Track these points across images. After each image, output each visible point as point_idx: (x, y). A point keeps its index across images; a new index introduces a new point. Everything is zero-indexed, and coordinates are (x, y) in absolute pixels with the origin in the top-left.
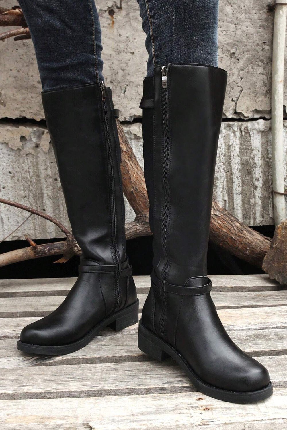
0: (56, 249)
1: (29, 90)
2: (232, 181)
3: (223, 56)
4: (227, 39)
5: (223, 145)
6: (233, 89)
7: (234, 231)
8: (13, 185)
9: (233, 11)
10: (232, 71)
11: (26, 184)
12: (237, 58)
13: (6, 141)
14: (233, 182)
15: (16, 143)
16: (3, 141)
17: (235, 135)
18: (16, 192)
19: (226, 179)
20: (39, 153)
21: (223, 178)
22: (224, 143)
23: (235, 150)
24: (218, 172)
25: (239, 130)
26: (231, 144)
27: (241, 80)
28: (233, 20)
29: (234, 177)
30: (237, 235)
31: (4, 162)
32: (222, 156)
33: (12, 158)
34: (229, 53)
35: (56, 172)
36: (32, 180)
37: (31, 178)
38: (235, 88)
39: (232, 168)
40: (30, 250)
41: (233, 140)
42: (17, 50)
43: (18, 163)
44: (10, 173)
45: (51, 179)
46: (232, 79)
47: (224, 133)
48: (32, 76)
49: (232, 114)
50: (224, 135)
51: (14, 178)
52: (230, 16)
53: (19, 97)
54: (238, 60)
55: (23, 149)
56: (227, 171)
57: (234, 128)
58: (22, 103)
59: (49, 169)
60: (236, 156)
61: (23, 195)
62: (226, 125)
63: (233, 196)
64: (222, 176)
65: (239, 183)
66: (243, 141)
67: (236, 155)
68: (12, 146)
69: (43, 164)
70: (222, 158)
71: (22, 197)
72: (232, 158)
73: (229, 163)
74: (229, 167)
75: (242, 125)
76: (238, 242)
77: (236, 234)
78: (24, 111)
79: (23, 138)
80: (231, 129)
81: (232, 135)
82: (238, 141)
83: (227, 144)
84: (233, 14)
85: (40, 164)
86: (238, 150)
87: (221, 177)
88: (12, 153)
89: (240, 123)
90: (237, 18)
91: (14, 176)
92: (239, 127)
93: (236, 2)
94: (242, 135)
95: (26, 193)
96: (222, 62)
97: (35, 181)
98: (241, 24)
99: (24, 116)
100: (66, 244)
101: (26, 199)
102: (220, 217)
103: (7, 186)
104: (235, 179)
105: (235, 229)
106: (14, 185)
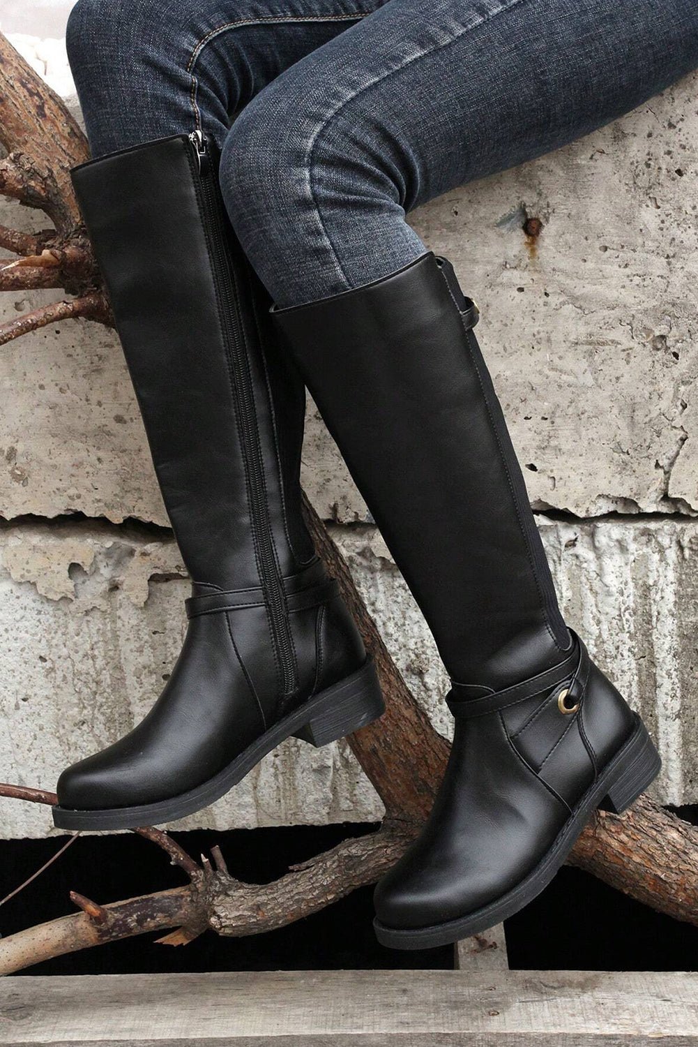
0: (159, 915)
1: (91, 441)
2: (655, 681)
3: (632, 344)
4: (643, 298)
5: (631, 585)
6: (659, 434)
7: (665, 859)
8: (51, 692)
9: (663, 222)
10: (656, 387)
11: (86, 690)
12: (673, 350)
13: (29, 577)
14: (656, 686)
15: (56, 583)
16: (22, 576)
17: (663, 559)
18: (59, 710)
19: (636, 678)
20: (121, 606)
21: (629, 674)
22: (633, 579)
23: (662, 598)
24: (616, 657)
25: (674, 545)
26: (651, 582)
27: (681, 413)
28: (663, 244)
29: (661, 674)
30: (672, 868)
31: (27, 632)
32: (627, 613)
33: (48, 619)
34: (648, 336)
35: (166, 658)
36: (102, 677)
37: (99, 673)
38: (664, 431)
39: (656, 648)
40: (85, 925)
41: (658, 571)
42: (58, 332)
43: (63, 634)
44: (42, 659)
45: (154, 676)
46: (658, 407)
47: (633, 554)
48: (100, 404)
49: (655, 502)
50: (632, 558)
51: (53, 675)
52: (653, 233)
53: (64, 459)
54: (676, 355)
55: (76, 597)
56: (641, 654)
57: (660, 539)
58: (73, 475)
59: (147, 651)
60: (666, 617)
61: (79, 718)
62: (637, 532)
63: (657, 722)
64: (626, 668)
65: (673, 689)
66: (686, 574)
67: (665, 611)
68: (48, 590)
69: (131, 637)
70: (627, 620)
71: (75, 725)
72: (654, 619)
73: (647, 635)
74: (646, 645)
75: (683, 530)
76: (675, 887)
77: (668, 867)
78: (79, 497)
79: (74, 568)
80: (654, 540)
81: (656, 557)
82: (671, 576)
83: (640, 582)
84: (661, 229)
85: (123, 636)
86: (672, 598)
87: (622, 671)
88: (48, 608)
89: (679, 526)
90: (674, 239)
91: (52, 669)
92: (674, 538)
93: (671, 196)
94: (683, 558)
95: (85, 712)
96: (628, 362)
97: (109, 681)
98: (686, 256)
99: (79, 510)
100: (189, 899)
101: (85, 727)
102: (625, 823)
103: (35, 695)
104: (662, 677)
105: (668, 852)
106: (53, 691)
